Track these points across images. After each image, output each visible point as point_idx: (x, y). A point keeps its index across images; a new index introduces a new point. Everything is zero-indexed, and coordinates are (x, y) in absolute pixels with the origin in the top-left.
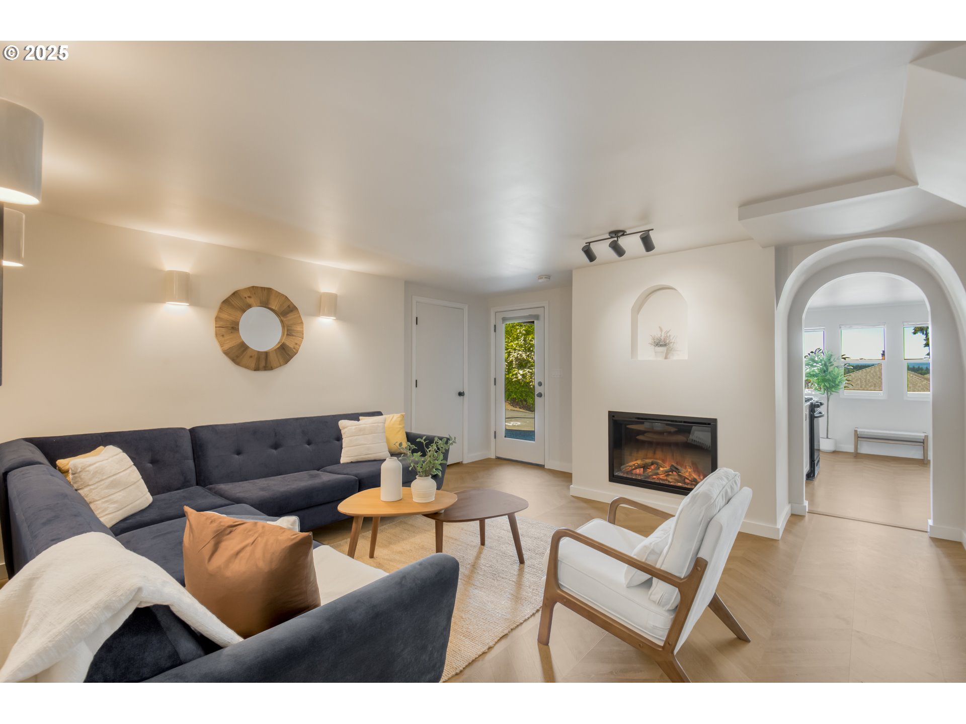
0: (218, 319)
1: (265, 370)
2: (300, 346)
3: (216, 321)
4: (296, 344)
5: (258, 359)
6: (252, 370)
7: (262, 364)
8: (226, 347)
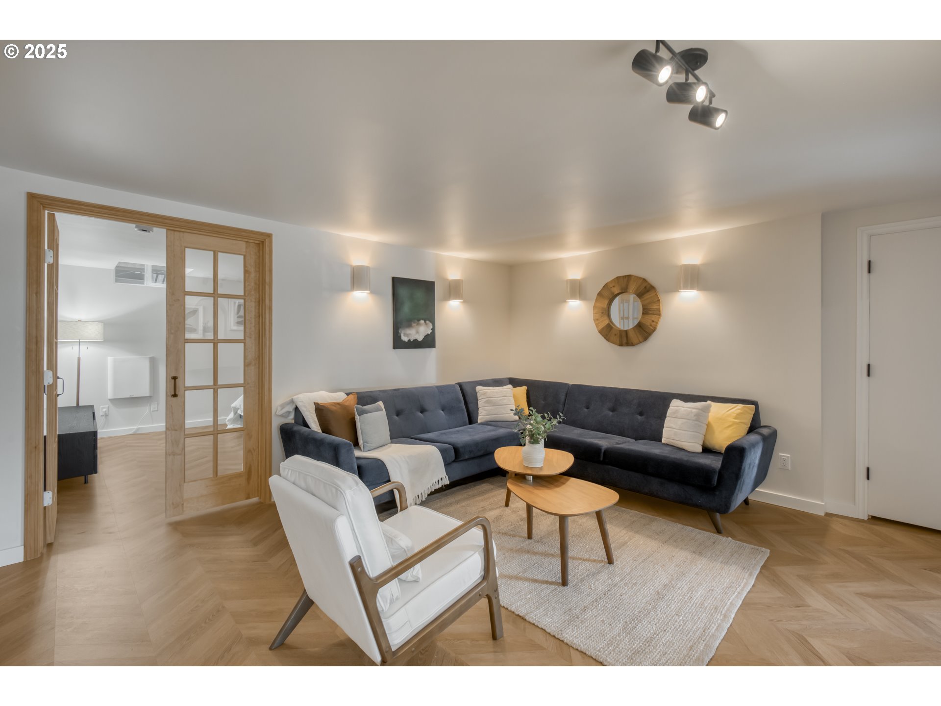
0: (595, 307)
1: (627, 346)
2: (657, 323)
3: (594, 309)
4: (653, 321)
5: (621, 336)
6: (617, 345)
7: (624, 341)
8: (601, 327)
